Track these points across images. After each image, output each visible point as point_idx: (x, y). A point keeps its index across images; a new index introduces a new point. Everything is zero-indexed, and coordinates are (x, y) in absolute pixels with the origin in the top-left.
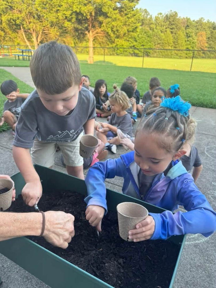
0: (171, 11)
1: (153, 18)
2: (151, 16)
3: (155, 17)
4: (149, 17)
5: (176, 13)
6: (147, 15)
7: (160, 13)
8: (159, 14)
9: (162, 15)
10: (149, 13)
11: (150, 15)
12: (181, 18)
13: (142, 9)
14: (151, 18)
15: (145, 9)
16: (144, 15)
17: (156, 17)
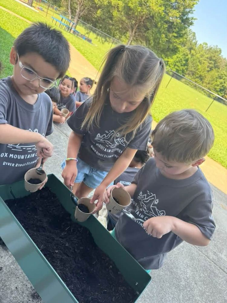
0: (217, 46)
1: (197, 44)
2: (197, 42)
3: (199, 44)
4: (194, 41)
5: (220, 51)
6: (194, 39)
7: (206, 43)
8: (204, 44)
9: (207, 46)
10: (196, 38)
11: (196, 40)
12: (223, 58)
13: (191, 31)
14: (196, 44)
15: (194, 32)
16: (191, 37)
17: (201, 45)
